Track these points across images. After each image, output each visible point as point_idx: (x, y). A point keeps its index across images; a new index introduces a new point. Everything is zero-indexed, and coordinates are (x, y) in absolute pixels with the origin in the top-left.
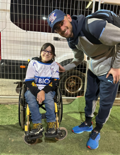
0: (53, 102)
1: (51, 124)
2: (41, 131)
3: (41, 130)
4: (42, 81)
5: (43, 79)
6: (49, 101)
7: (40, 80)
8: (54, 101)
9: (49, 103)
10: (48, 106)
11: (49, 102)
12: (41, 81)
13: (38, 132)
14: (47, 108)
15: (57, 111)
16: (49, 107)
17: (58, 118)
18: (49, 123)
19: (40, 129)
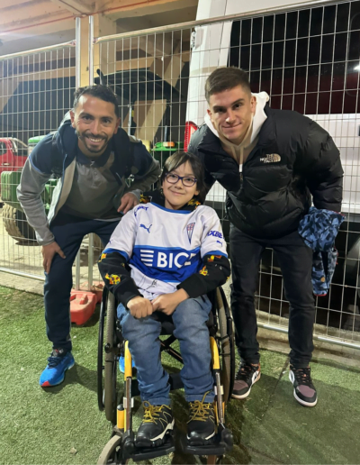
0: (205, 334)
1: (199, 409)
2: (168, 430)
3: (170, 426)
4: (168, 259)
5: (171, 255)
6: (194, 331)
7: (162, 257)
8: (207, 333)
9: (193, 340)
10: (191, 349)
11: (194, 335)
12: (164, 259)
13: (161, 436)
14: (188, 354)
15: (217, 366)
16: (192, 352)
17: (221, 388)
18: (193, 402)
19: (166, 425)
